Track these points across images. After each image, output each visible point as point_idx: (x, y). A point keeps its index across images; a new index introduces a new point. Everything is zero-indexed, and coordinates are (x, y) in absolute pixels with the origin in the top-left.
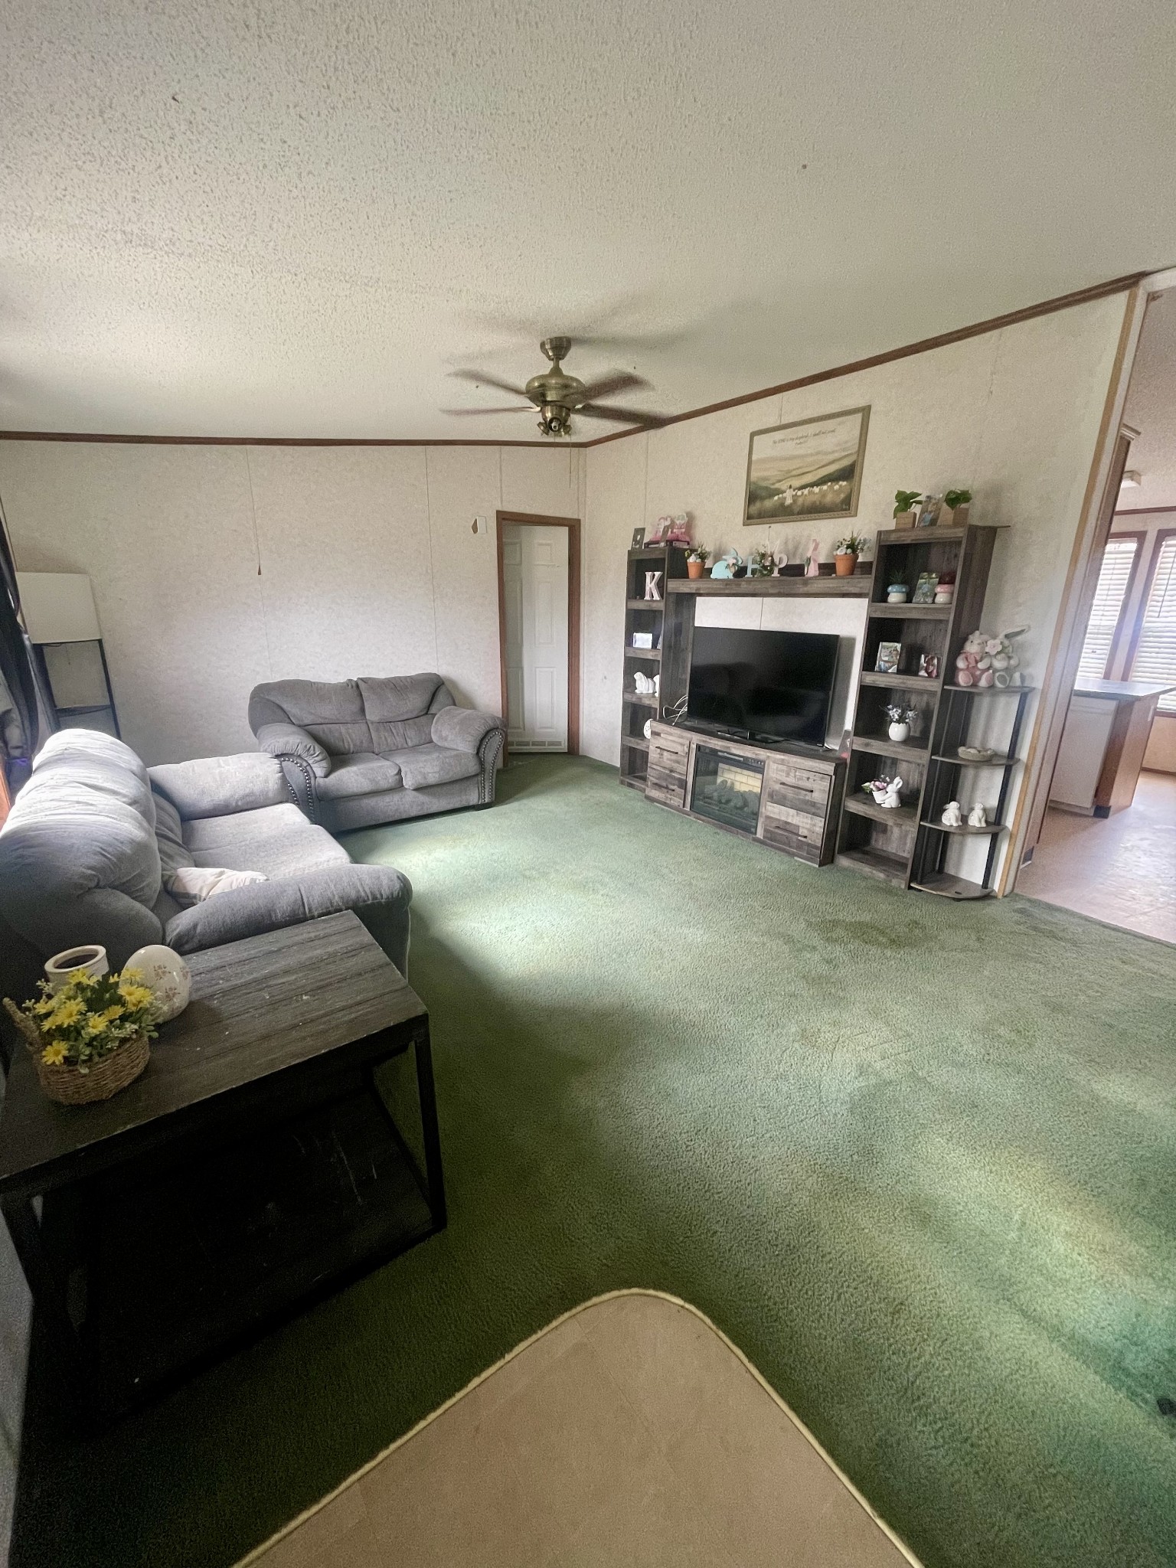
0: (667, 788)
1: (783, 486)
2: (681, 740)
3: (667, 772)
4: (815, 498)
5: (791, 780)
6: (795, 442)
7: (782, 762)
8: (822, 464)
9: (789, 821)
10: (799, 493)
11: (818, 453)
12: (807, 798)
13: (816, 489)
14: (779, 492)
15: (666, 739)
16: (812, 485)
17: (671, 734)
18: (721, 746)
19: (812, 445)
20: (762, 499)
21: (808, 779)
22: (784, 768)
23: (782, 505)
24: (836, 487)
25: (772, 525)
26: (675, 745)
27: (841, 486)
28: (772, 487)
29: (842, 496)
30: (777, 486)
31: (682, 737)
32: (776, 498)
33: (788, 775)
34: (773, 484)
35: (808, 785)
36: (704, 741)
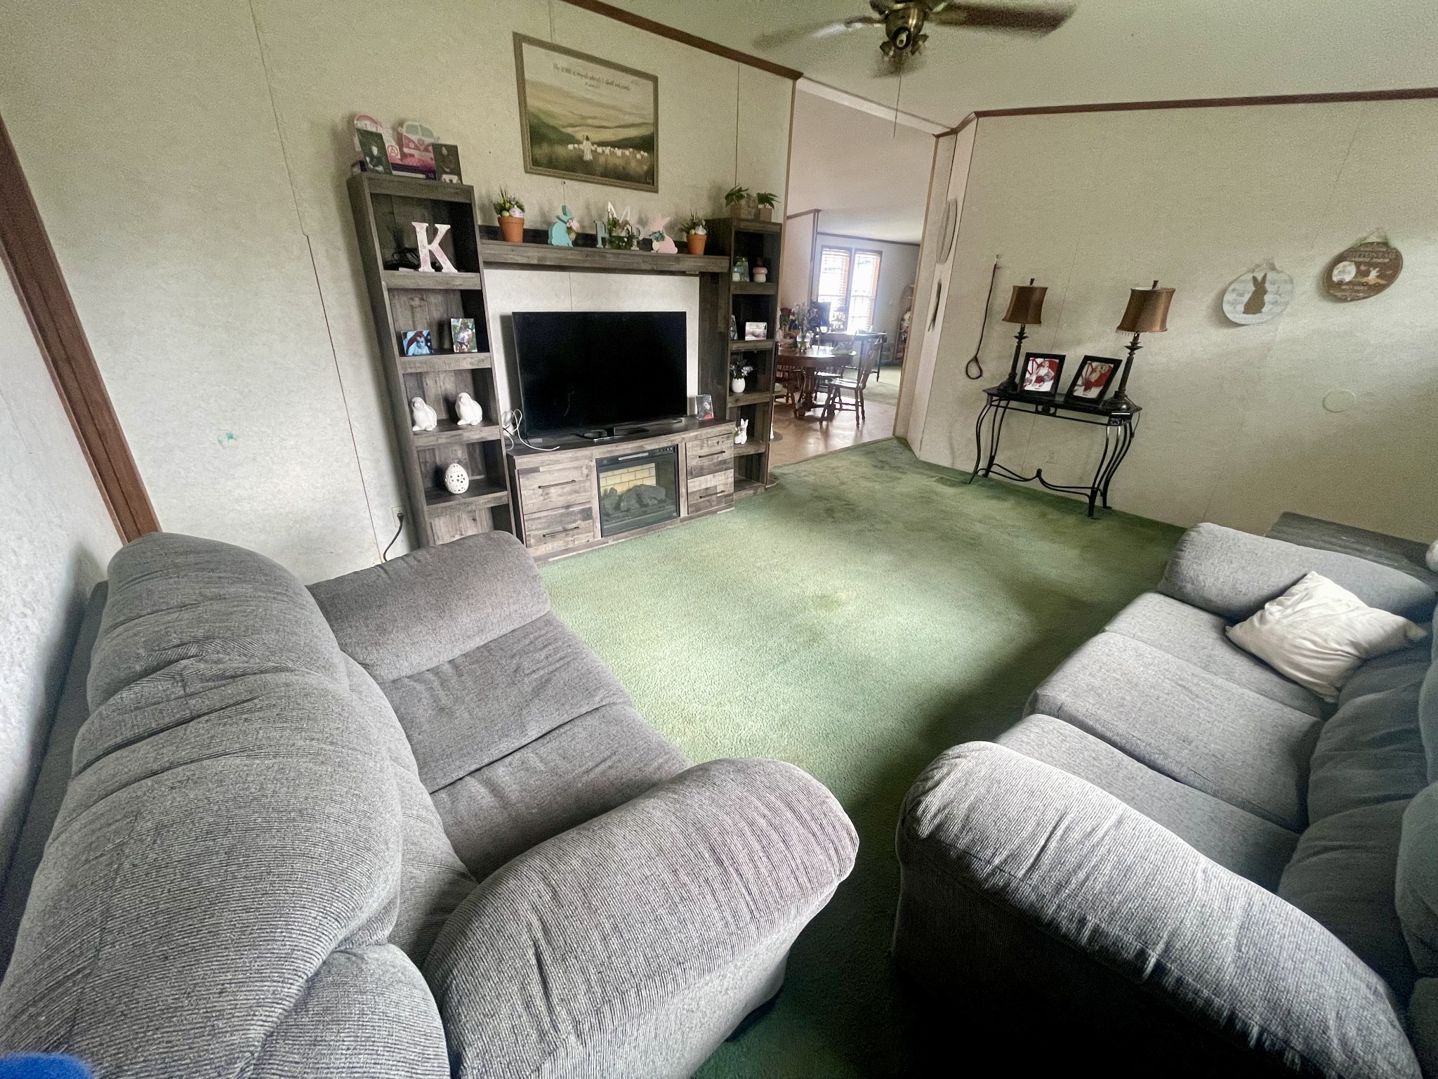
0: (565, 530)
1: (580, 134)
2: (576, 464)
3: (562, 511)
4: (619, 162)
5: (705, 451)
6: (584, 80)
7: (696, 438)
8: (622, 123)
9: (709, 486)
10: (600, 150)
11: (614, 108)
12: (719, 459)
13: (619, 152)
14: (572, 139)
15: (550, 472)
16: (614, 145)
17: (557, 462)
18: (631, 449)
19: (606, 95)
20: (551, 142)
21: (718, 443)
22: (698, 442)
23: (580, 158)
24: (639, 156)
25: (566, 181)
26: (566, 473)
27: (642, 156)
28: (564, 130)
29: (645, 168)
30: (569, 130)
31: (577, 459)
32: (571, 147)
33: (702, 447)
34: (565, 127)
35: (718, 448)
36: (609, 452)
